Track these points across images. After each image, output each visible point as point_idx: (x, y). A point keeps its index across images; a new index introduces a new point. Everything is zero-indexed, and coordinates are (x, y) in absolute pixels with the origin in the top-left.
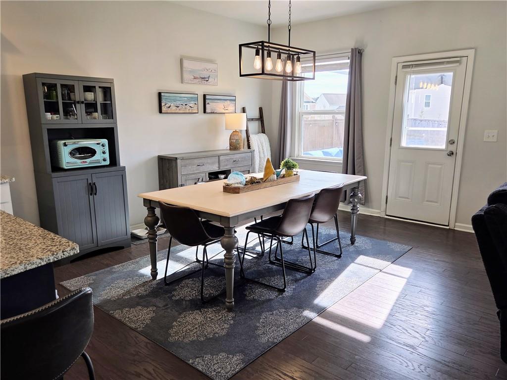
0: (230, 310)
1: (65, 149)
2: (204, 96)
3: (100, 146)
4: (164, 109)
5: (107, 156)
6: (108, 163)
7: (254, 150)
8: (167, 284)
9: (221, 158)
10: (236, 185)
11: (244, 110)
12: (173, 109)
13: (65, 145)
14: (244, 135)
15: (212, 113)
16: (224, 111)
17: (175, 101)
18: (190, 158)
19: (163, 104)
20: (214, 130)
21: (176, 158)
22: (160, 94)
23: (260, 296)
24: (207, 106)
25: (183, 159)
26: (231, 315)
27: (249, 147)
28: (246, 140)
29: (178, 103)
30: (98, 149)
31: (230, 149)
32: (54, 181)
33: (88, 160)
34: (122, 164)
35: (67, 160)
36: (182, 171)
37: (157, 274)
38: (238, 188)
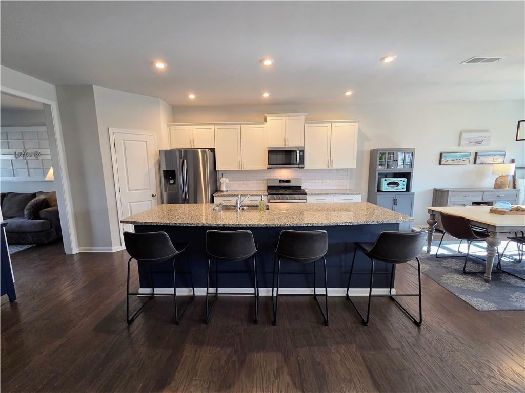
0: (487, 281)
1: (384, 183)
2: (476, 153)
3: (402, 182)
4: (442, 162)
5: (405, 187)
6: (405, 190)
7: (520, 190)
8: (437, 257)
9: (485, 193)
10: (502, 210)
11: (513, 161)
12: (450, 162)
13: (385, 180)
14: (511, 179)
15: (481, 164)
16: (492, 162)
17: (452, 157)
18: (458, 191)
19: (442, 160)
20: (481, 175)
21: (448, 191)
22: (441, 154)
23: (515, 283)
24: (478, 159)
25: (453, 191)
26: (487, 285)
27: (514, 187)
28: (512, 182)
29: (454, 158)
30: (401, 183)
31: (495, 188)
32: (378, 196)
33: (395, 188)
34: (412, 191)
35: (385, 187)
36: (451, 198)
37: (430, 251)
38: (505, 212)
